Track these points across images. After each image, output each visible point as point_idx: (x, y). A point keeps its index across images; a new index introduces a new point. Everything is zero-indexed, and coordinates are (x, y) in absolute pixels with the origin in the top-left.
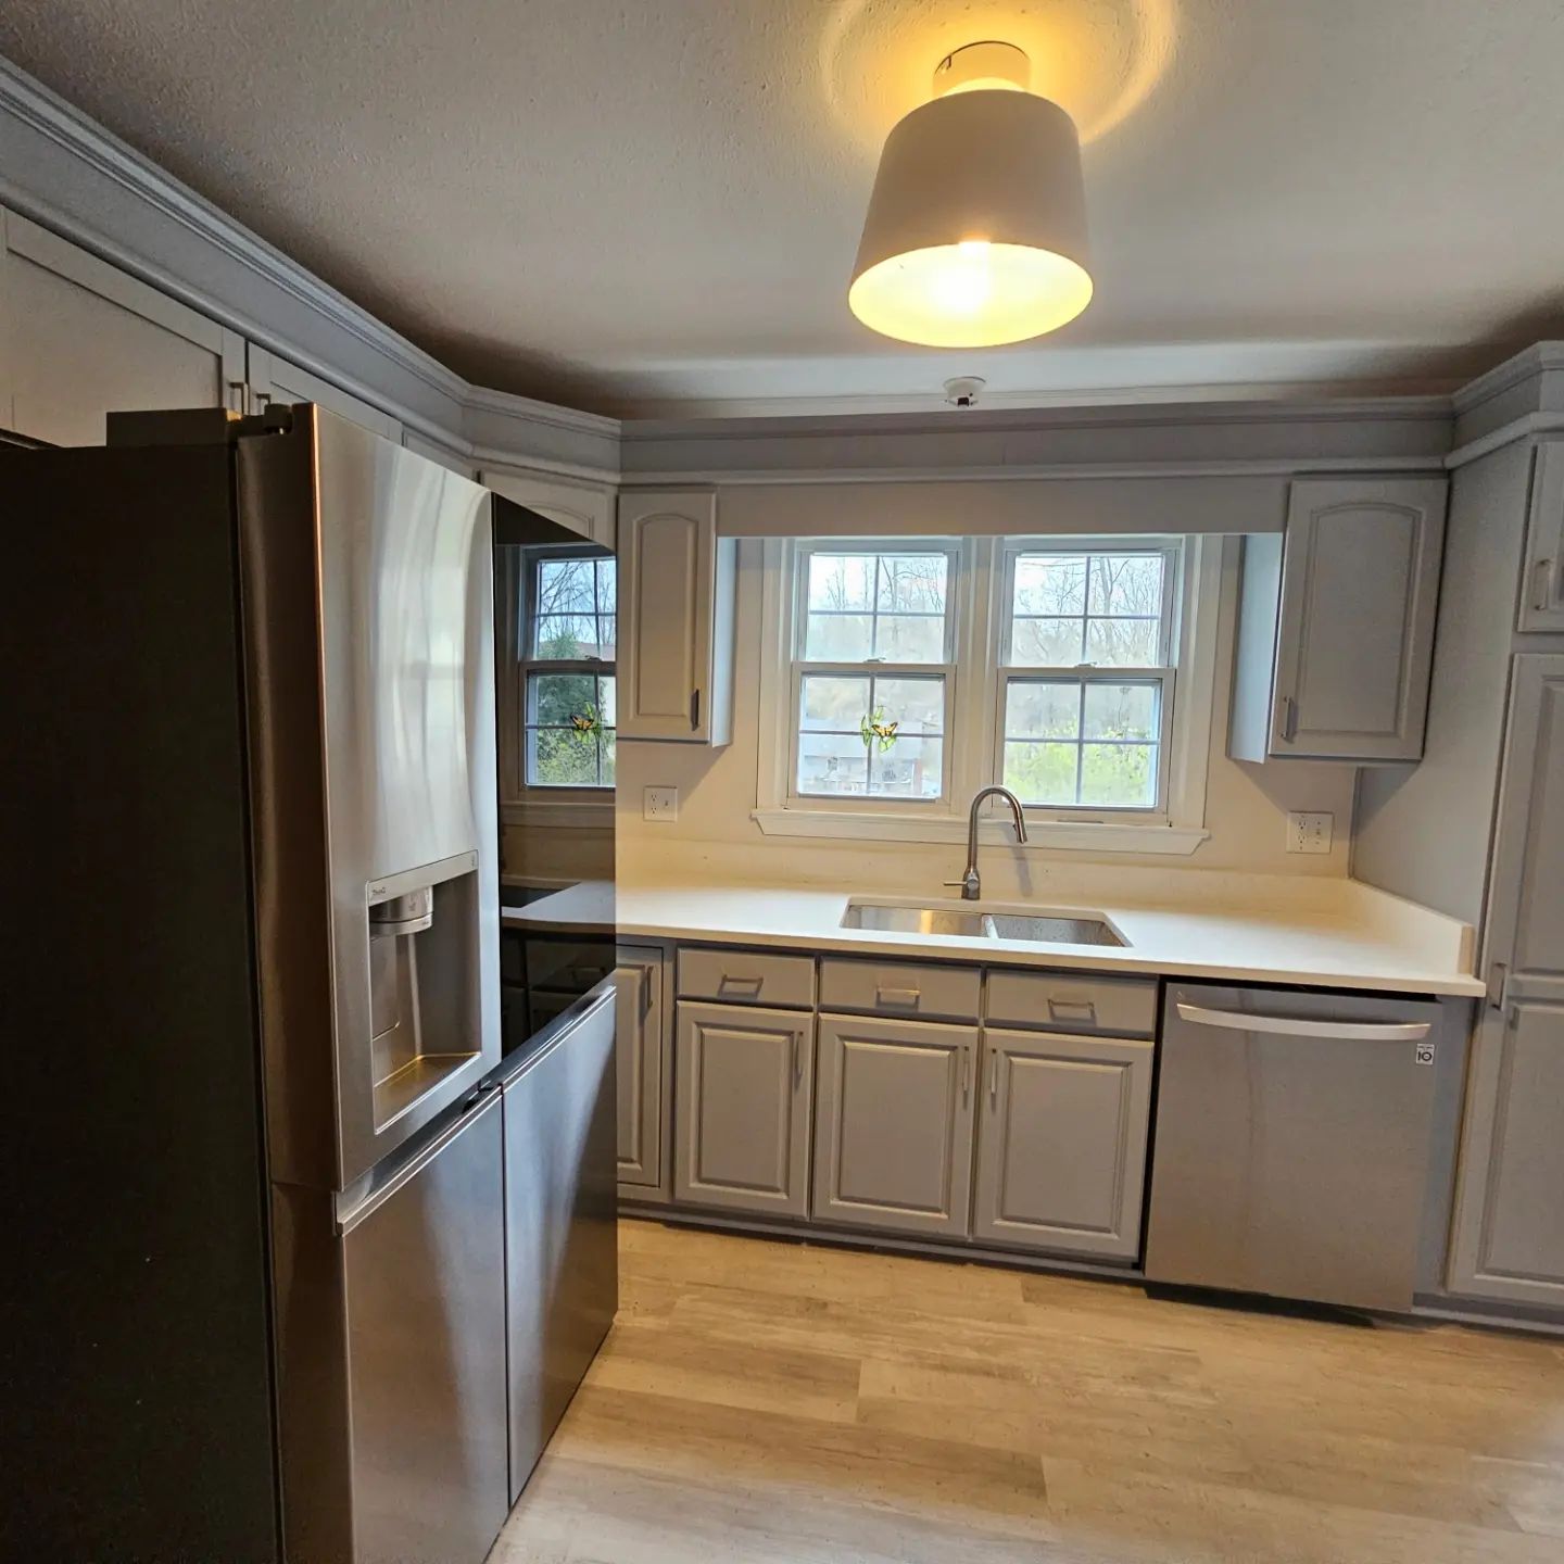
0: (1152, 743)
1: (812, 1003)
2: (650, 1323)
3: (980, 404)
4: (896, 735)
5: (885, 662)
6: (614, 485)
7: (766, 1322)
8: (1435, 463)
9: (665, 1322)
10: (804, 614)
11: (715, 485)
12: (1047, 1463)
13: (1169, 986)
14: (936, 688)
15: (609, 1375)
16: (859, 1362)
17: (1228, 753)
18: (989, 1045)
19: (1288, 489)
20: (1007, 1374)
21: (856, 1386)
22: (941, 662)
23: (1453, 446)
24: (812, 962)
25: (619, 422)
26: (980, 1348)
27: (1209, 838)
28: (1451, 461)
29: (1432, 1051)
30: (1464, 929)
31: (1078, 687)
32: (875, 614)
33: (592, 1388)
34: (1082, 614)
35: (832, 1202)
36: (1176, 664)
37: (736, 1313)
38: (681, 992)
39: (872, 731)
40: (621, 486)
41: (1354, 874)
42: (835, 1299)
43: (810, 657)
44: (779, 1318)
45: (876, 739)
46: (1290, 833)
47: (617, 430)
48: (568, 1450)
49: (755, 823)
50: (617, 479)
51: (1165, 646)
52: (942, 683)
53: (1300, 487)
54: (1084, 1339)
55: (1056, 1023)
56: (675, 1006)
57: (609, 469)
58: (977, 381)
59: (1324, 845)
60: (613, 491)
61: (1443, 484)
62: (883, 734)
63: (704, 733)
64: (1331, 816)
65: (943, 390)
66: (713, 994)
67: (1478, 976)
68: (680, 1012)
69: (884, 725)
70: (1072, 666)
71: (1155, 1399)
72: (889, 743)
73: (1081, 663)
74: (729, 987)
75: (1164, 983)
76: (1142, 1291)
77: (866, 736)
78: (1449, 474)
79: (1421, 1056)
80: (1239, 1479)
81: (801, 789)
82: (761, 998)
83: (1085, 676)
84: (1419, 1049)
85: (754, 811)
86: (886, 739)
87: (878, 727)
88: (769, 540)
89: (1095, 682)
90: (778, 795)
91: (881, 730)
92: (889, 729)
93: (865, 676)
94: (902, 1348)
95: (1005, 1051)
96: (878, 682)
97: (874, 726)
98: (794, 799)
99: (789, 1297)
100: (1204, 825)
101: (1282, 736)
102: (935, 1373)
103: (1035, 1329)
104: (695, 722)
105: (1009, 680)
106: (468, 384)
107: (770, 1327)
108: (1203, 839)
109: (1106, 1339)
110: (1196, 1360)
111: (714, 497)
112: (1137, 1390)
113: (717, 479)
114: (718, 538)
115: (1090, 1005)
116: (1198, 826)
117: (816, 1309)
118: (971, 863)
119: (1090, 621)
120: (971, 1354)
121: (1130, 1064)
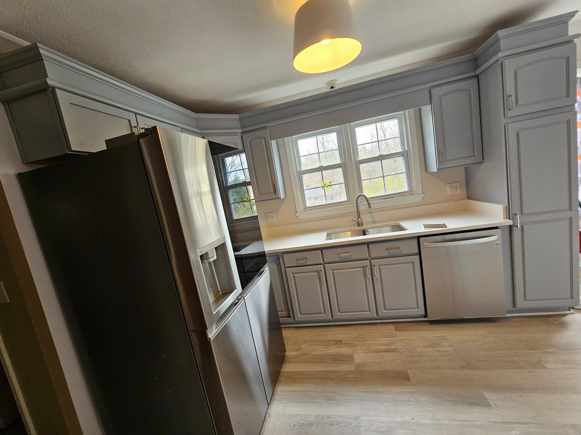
0: (404, 173)
1: (322, 262)
2: (295, 353)
3: (337, 87)
4: (331, 185)
5: (324, 166)
7: (326, 348)
8: (472, 74)
9: (299, 352)
10: (299, 157)
11: (267, 127)
12: (409, 371)
13: (420, 238)
14: (340, 170)
15: (287, 368)
16: (353, 354)
17: (426, 171)
18: (373, 264)
19: (430, 91)
20: (394, 351)
21: (353, 360)
22: (340, 162)
23: (477, 67)
24: (320, 251)
25: (238, 115)
26: (385, 345)
27: (425, 196)
28: (478, 72)
29: (499, 243)
30: (503, 206)
31: (380, 161)
32: (319, 153)
33: (283, 372)
34: (377, 140)
35: (338, 314)
36: (407, 149)
37: (318, 347)
38: (286, 266)
39: (324, 186)
40: (242, 133)
41: (469, 197)
42: (343, 339)
43: (303, 169)
44: (328, 347)
45: (326, 188)
46: (448, 191)
47: (238, 117)
48: (280, 389)
49: (297, 217)
50: (240, 131)
51: (403, 144)
52: (341, 168)
53: (434, 91)
54: (414, 338)
55: (390, 255)
56: (285, 270)
57: (238, 129)
58: (335, 81)
59: (459, 191)
60: (240, 134)
61: (476, 80)
62: (327, 186)
63: (278, 195)
64: (459, 183)
65: (325, 86)
66: (295, 265)
67: (510, 219)
68: (287, 271)
69: (328, 184)
70: (377, 156)
71: (436, 350)
72: (330, 188)
73: (379, 154)
74: (299, 262)
75: (418, 237)
76: (428, 323)
77: (323, 187)
78: (477, 76)
79: (497, 244)
80: (463, 367)
81: (308, 205)
82: (308, 264)
83: (381, 158)
84: (496, 243)
85: (296, 214)
86: (328, 187)
87: (326, 184)
88: (285, 139)
89: (384, 159)
90: (302, 209)
91: (327, 185)
92: (329, 184)
93: (319, 171)
94: (364, 349)
95: (378, 265)
96: (323, 172)
97: (325, 184)
98: (306, 208)
99: (331, 341)
100: (423, 193)
101: (441, 163)
102: (374, 354)
103: (399, 338)
104: (275, 193)
105: (360, 163)
106: (196, 114)
107: (328, 349)
108: (423, 197)
109: (420, 337)
110: (446, 339)
111: (268, 130)
112: (430, 349)
113: (267, 125)
114: (272, 141)
115: (399, 248)
116: (421, 194)
117: (339, 342)
118: (359, 216)
119: (379, 142)
120: (383, 347)
121: (413, 262)
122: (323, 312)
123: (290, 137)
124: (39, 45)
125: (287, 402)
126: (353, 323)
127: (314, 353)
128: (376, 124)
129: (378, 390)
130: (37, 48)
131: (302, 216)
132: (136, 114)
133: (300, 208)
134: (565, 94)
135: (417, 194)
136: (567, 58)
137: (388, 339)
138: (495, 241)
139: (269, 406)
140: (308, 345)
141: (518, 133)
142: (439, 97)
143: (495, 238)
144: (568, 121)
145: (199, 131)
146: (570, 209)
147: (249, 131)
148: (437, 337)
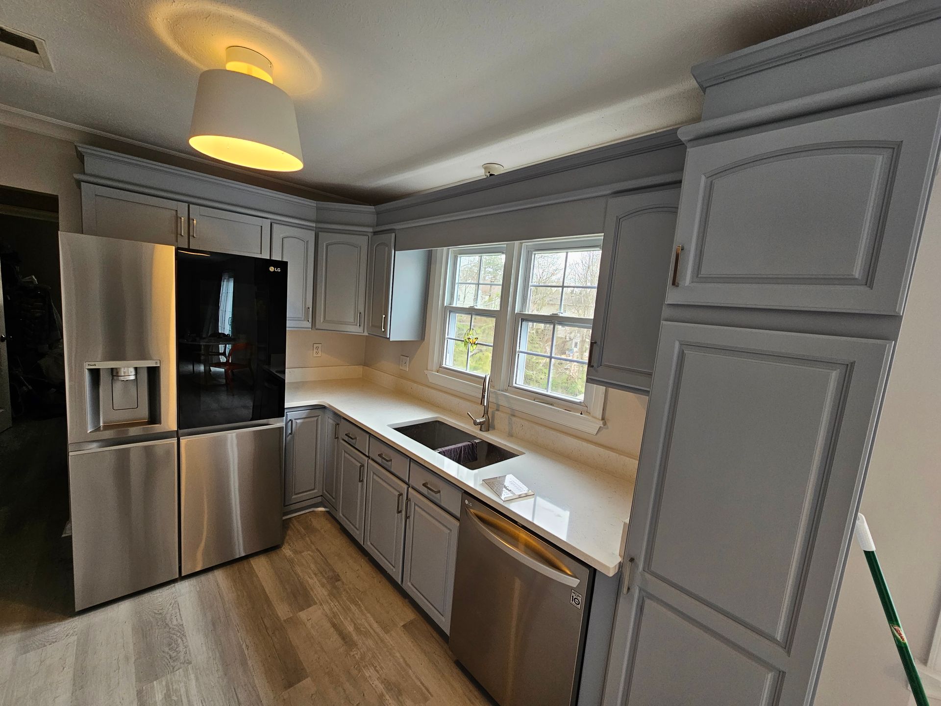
1: (367, 454)
2: (289, 553)
4: (477, 344)
5: (478, 308)
6: (372, 232)
7: (315, 573)
9: (293, 556)
11: (394, 229)
13: (464, 496)
14: (491, 322)
15: (258, 561)
16: (315, 603)
18: (410, 496)
19: (606, 205)
20: (351, 644)
21: (302, 609)
22: (497, 309)
24: (368, 436)
25: (374, 207)
26: (357, 629)
30: (625, 524)
31: (551, 327)
32: (478, 284)
34: (562, 285)
35: (368, 543)
37: (312, 565)
39: (467, 341)
40: (375, 233)
42: (344, 581)
44: (320, 575)
45: (469, 345)
47: (376, 211)
49: (425, 375)
50: (371, 230)
52: (495, 320)
53: (611, 204)
55: (429, 495)
58: (497, 166)
60: (370, 235)
62: (472, 343)
65: (483, 171)
66: (347, 440)
70: (549, 315)
73: (556, 312)
74: (349, 437)
75: (463, 492)
77: (466, 343)
82: (356, 446)
83: (555, 320)
85: (426, 371)
86: (473, 345)
89: (560, 324)
90: (435, 367)
91: (471, 340)
92: (474, 340)
93: (469, 314)
94: (335, 609)
95: (414, 502)
96: (474, 317)
97: (469, 339)
98: (442, 369)
99: (334, 571)
100: (603, 419)
101: (593, 366)
102: (329, 625)
103: (387, 637)
104: (383, 330)
105: (523, 320)
106: (315, 202)
107: (313, 576)
108: (600, 427)
109: (405, 662)
110: (426, 699)
111: (393, 235)
112: (381, 687)
113: (397, 226)
114: (396, 252)
115: (439, 492)
116: (598, 419)
117: (334, 579)
118: (486, 413)
119: (565, 289)
120: (351, 628)
121: (451, 530)
122: (357, 526)
123: (445, 248)
125: (199, 590)
127: (299, 570)
128: (567, 253)
129: (250, 663)
130: (76, 147)
131: (434, 377)
132: (189, 203)
133: (433, 365)
134: (857, 272)
135: (593, 417)
136: (894, 148)
137: (375, 625)
138: (572, 588)
139: (182, 578)
140: (311, 556)
141: (683, 351)
142: (619, 220)
143: (574, 582)
144: (849, 369)
145: (314, 225)
146: (787, 645)
147: (379, 232)
148: (423, 684)
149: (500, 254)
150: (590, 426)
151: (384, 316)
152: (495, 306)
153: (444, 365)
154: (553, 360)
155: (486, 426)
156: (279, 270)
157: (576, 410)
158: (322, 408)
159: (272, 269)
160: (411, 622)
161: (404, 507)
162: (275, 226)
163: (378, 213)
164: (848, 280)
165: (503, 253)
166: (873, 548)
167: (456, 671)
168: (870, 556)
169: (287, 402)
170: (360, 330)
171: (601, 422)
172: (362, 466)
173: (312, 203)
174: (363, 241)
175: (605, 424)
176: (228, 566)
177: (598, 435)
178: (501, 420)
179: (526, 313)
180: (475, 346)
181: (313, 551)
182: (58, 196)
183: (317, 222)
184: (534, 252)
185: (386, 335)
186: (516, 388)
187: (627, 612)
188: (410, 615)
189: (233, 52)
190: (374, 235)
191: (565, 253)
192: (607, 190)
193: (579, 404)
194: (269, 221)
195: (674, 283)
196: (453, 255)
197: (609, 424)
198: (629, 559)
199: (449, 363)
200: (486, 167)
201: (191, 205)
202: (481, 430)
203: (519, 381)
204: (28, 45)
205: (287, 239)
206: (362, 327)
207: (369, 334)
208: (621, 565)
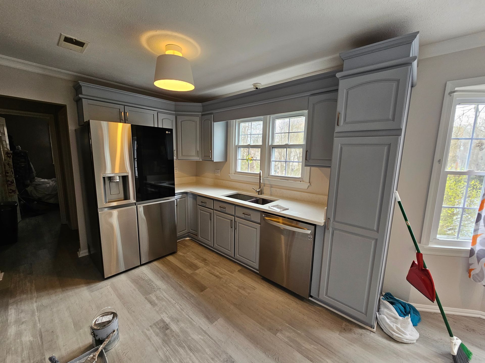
1: (213, 208)
2: (181, 254)
3: (260, 88)
5: (252, 145)
6: (201, 115)
7: (195, 259)
10: (239, 136)
11: (213, 113)
12: (208, 289)
14: (259, 150)
15: (171, 258)
16: (200, 268)
18: (236, 220)
19: (309, 99)
20: (220, 278)
21: (196, 270)
24: (213, 200)
25: (201, 103)
26: (220, 273)
29: (311, 237)
30: (325, 208)
31: (286, 149)
32: (251, 135)
33: (166, 258)
34: (288, 132)
35: (216, 245)
38: (198, 204)
39: (248, 159)
42: (208, 260)
43: (240, 144)
45: (249, 161)
48: (155, 263)
49: (229, 177)
50: (200, 114)
55: (245, 218)
57: (200, 112)
58: (258, 84)
60: (200, 116)
65: (253, 87)
66: (201, 205)
68: (197, 207)
70: (284, 144)
71: (238, 290)
73: (287, 143)
74: (202, 203)
75: (261, 212)
76: (262, 277)
79: (309, 238)
80: (235, 305)
83: (287, 146)
84: (309, 236)
85: (229, 175)
89: (289, 148)
90: (233, 172)
91: (250, 159)
92: (251, 158)
93: (248, 148)
94: (209, 269)
95: (238, 223)
96: (250, 149)
97: (249, 158)
98: (236, 173)
99: (202, 258)
100: (309, 183)
101: (307, 160)
102: (209, 273)
103: (233, 275)
104: (211, 157)
105: (273, 148)
106: (174, 102)
107: (195, 260)
108: (309, 186)
109: (243, 281)
110: (255, 289)
111: (213, 115)
112: (237, 288)
113: (214, 112)
114: (214, 123)
115: (250, 215)
116: (308, 183)
117: (204, 260)
118: (260, 187)
119: (290, 133)
120: (218, 274)
121: (257, 229)
122: (210, 240)
123: (234, 120)
124: (79, 82)
125: (150, 268)
126: (225, 256)
127: (188, 259)
128: (290, 119)
129: (184, 287)
130: (79, 83)
131: (233, 176)
132: (124, 105)
133: (232, 171)
134: (390, 117)
135: (305, 182)
136: (398, 81)
137: (227, 272)
138: (308, 234)
139: (141, 265)
140: (191, 254)
141: (342, 147)
142: (314, 104)
143: (309, 232)
144: (390, 145)
145: (174, 113)
146: (378, 231)
147: (205, 114)
148: (252, 286)
149: (261, 121)
150: (305, 186)
151: (210, 151)
152: (260, 143)
153: (237, 171)
154: (287, 162)
155: (260, 192)
156: (170, 133)
157: (298, 181)
158: (186, 193)
159: (167, 132)
160: (241, 270)
161: (234, 225)
162: (159, 114)
163: (203, 106)
164: (388, 120)
165: (262, 121)
166: (400, 200)
167: (262, 281)
168: (399, 202)
169: (177, 190)
170: (199, 159)
171: (309, 184)
172: (211, 214)
173: (173, 103)
174: (197, 119)
175: (310, 184)
176: (158, 261)
177: (308, 189)
178: (266, 190)
179: (274, 145)
180: (252, 161)
181: (191, 252)
182: (66, 105)
183: (175, 111)
184: (276, 119)
185: (212, 159)
186: (272, 176)
187: (328, 236)
188: (240, 268)
189: (168, 47)
190: (202, 116)
191: (289, 119)
192: (309, 93)
193: (299, 178)
194: (157, 112)
195: (338, 125)
196: (238, 123)
197: (312, 184)
198: (327, 219)
199: (239, 170)
200: (254, 85)
201: (125, 106)
202: (258, 194)
203: (273, 173)
204: (81, 44)
205: (165, 119)
206: (199, 157)
207: (202, 160)
208: (325, 223)
